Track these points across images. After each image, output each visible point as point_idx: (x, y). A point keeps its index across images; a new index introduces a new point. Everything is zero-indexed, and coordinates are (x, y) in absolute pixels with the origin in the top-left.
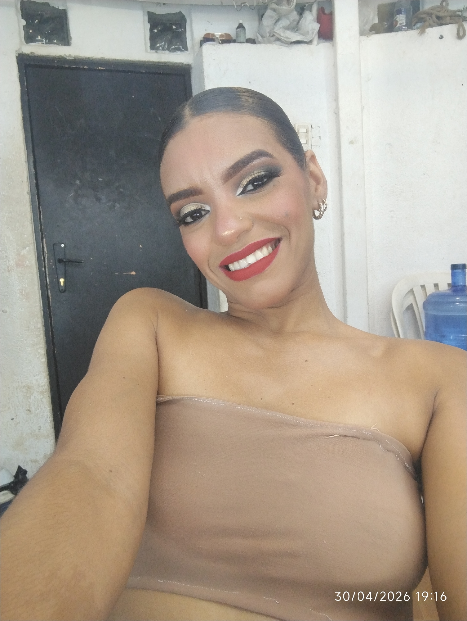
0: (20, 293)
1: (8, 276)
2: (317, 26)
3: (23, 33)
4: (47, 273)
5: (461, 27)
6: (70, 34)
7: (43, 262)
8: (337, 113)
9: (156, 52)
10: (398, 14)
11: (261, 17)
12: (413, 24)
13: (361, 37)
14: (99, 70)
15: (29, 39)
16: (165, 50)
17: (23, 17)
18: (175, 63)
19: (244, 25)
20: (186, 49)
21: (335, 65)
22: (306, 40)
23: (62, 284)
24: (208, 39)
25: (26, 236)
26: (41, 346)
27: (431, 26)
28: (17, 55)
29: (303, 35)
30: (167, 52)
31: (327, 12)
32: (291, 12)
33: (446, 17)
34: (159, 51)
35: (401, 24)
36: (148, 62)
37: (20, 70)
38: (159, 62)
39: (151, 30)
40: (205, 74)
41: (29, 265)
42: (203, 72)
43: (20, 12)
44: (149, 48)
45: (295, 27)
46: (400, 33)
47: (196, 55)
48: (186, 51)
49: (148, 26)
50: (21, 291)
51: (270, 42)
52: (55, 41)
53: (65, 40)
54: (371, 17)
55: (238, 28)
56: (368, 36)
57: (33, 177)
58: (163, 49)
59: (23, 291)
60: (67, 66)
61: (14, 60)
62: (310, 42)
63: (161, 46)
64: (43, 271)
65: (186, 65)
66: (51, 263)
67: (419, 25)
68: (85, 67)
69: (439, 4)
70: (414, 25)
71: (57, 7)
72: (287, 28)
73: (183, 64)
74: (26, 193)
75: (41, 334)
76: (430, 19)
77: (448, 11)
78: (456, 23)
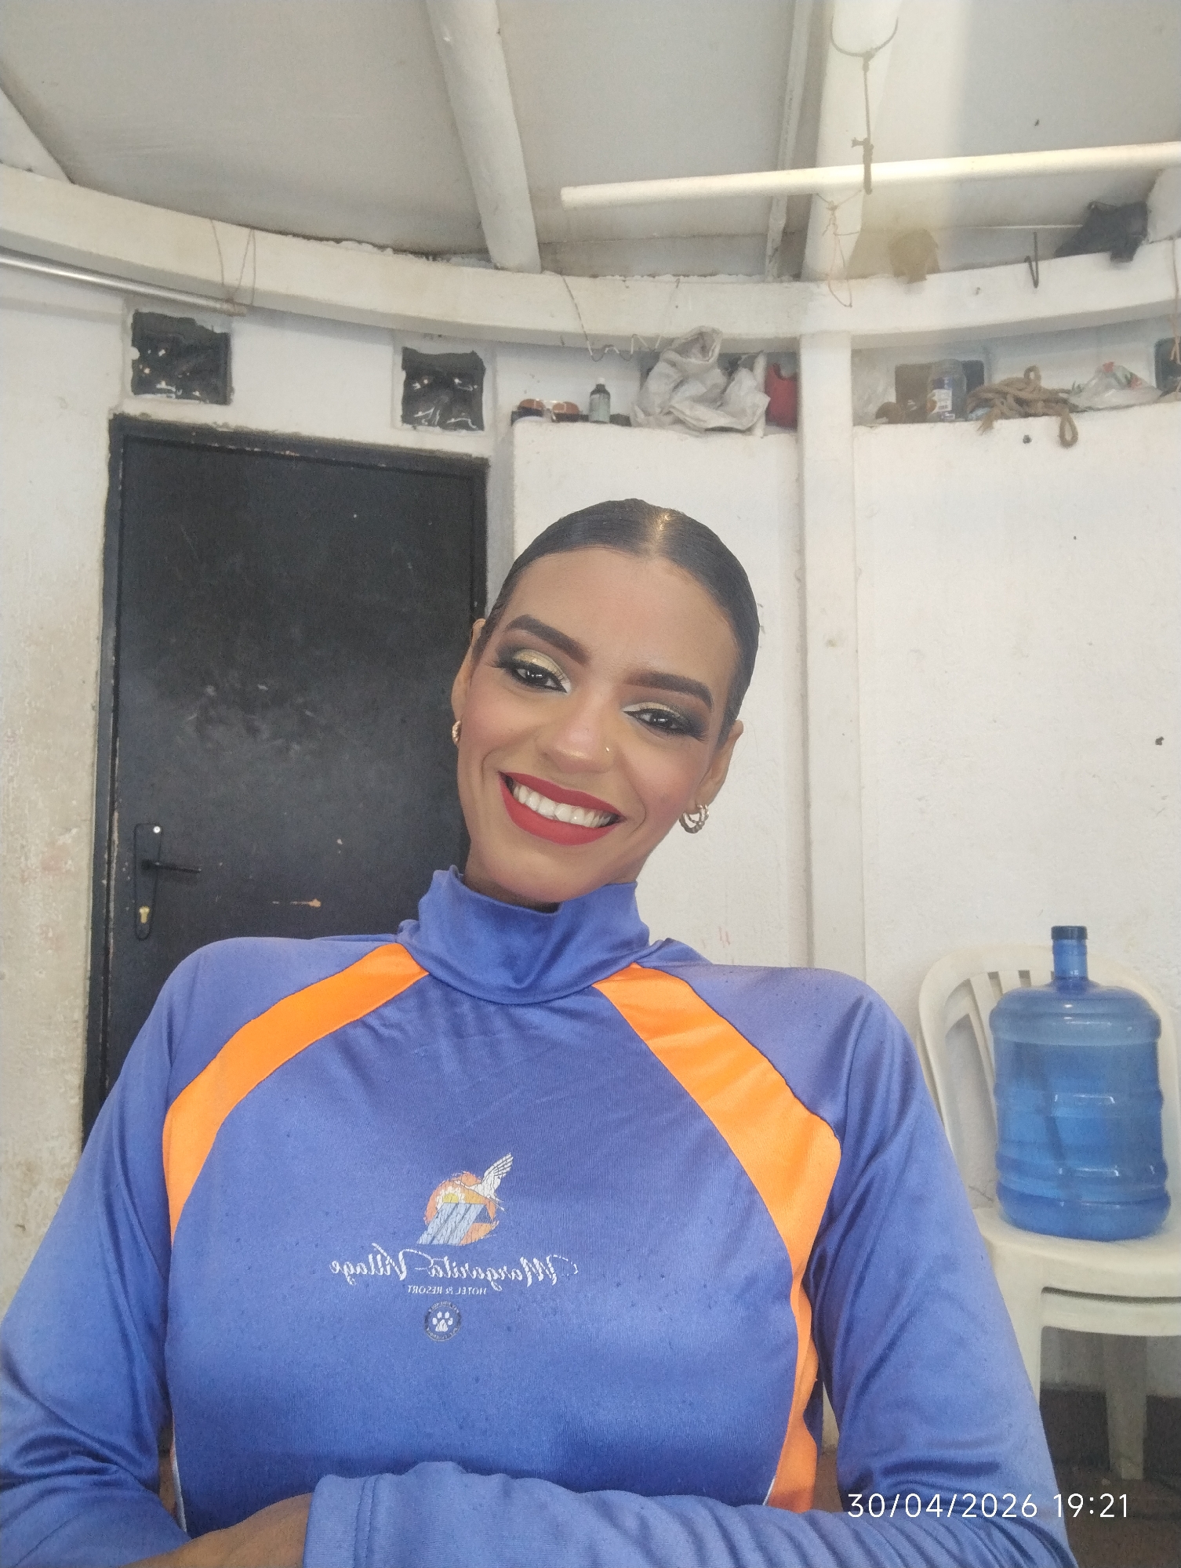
0: (42, 934)
1: (19, 891)
2: (763, 401)
3: (130, 374)
4: (112, 892)
5: (1067, 424)
6: (231, 381)
7: (106, 866)
8: (800, 578)
9: (415, 428)
10: (935, 388)
11: (646, 373)
12: (968, 410)
13: (856, 428)
14: (284, 457)
15: (142, 385)
16: (434, 425)
17: (134, 345)
18: (453, 454)
19: (608, 388)
20: (481, 427)
21: (800, 480)
22: (739, 427)
23: (144, 919)
24: (528, 410)
25: (74, 802)
26: (75, 1065)
27: (1004, 416)
28: (111, 417)
29: (733, 415)
30: (438, 429)
31: (784, 373)
32: (708, 369)
33: (1036, 401)
34: (420, 428)
35: (943, 407)
36: (394, 447)
37: (113, 448)
38: (420, 450)
39: (408, 384)
40: (517, 481)
41: (73, 869)
42: (512, 478)
43: (130, 332)
44: (399, 418)
45: (717, 399)
46: (940, 426)
47: (500, 439)
48: (480, 432)
49: (403, 375)
50: (44, 928)
51: (661, 425)
52: (197, 394)
53: (221, 394)
54: (880, 389)
55: (593, 393)
56: (871, 427)
57: (111, 672)
58: (430, 423)
59: (50, 929)
60: (216, 445)
61: (104, 426)
62: (748, 431)
63: (427, 415)
64: (103, 885)
65: (477, 458)
66: (124, 869)
67: (980, 412)
68: (256, 450)
69: (1021, 375)
70: (971, 412)
71: (210, 328)
72: (700, 400)
73: (470, 456)
74: (90, 707)
75: (77, 1037)
76: (1002, 403)
77: (1040, 389)
78: (1058, 414)
